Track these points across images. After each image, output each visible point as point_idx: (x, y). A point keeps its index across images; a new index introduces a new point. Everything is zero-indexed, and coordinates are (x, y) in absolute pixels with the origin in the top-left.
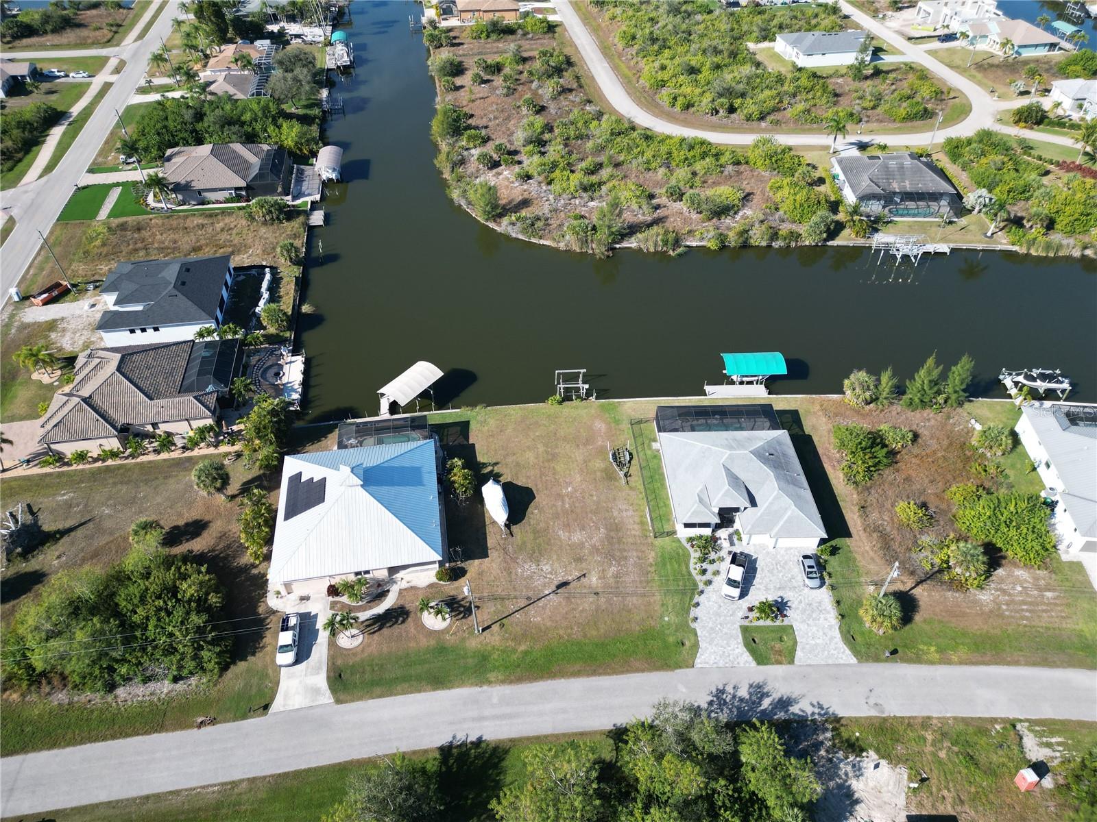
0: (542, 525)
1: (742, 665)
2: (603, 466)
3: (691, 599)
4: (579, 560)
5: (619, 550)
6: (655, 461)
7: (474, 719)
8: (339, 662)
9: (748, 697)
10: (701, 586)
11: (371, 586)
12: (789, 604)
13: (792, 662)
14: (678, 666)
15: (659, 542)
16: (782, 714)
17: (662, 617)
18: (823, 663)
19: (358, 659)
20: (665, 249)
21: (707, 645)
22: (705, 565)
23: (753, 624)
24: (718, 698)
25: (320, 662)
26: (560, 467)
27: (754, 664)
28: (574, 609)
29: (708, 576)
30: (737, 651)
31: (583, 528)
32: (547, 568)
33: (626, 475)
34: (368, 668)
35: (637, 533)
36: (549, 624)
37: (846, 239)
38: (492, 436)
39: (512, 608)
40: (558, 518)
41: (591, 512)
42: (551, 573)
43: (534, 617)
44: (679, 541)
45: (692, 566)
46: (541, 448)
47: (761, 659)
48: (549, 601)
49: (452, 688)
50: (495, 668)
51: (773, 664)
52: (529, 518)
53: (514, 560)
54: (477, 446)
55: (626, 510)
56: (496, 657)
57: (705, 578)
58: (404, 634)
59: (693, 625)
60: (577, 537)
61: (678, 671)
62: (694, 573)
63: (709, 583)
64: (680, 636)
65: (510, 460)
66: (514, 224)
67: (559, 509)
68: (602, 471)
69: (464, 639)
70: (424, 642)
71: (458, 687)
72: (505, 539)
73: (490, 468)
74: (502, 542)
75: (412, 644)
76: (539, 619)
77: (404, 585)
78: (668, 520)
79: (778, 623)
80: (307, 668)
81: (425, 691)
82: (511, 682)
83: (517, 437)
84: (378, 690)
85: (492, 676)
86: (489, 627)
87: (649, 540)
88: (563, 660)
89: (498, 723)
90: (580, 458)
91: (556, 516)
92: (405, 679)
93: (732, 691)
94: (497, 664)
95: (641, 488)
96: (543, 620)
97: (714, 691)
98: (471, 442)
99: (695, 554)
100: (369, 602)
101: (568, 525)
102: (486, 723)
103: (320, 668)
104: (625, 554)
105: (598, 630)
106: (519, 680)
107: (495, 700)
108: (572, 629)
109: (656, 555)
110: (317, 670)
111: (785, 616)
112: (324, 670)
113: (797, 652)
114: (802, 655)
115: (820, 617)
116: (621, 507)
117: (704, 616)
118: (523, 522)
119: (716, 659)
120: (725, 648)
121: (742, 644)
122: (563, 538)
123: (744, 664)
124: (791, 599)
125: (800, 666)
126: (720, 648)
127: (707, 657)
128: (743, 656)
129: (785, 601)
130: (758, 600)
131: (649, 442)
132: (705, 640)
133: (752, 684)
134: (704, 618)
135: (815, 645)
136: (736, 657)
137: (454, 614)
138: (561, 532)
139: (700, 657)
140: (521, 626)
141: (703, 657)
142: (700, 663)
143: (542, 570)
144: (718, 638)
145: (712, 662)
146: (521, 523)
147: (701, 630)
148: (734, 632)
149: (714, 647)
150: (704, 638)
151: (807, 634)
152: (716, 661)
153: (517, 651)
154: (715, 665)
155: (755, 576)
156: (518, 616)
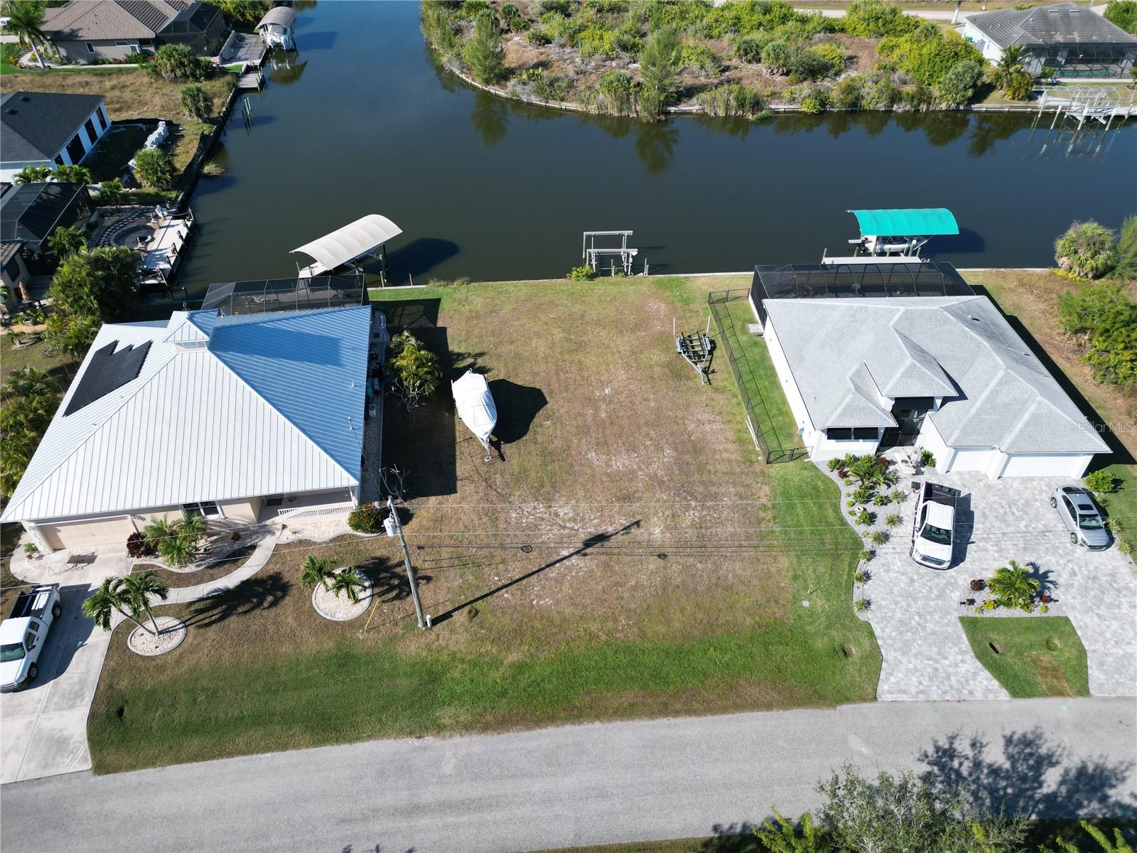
0: (558, 443)
1: (979, 696)
2: (664, 358)
3: (852, 567)
4: (627, 498)
5: (703, 483)
6: (756, 350)
7: (396, 812)
8: (123, 684)
9: (1007, 765)
10: (868, 544)
11: (222, 539)
12: (1052, 577)
13: (1084, 691)
14: (842, 697)
15: (776, 469)
16: (1095, 805)
17: (796, 600)
19: (164, 678)
20: (740, 113)
21: (898, 654)
22: (871, 507)
23: (987, 615)
24: (942, 768)
25: (82, 682)
26: (590, 360)
27: (1004, 695)
28: (617, 584)
29: (880, 526)
30: (963, 668)
31: (633, 448)
33: (705, 371)
34: (183, 697)
35: (733, 457)
36: (568, 611)
37: (997, 102)
38: (477, 317)
39: (496, 581)
40: (587, 432)
41: (647, 424)
42: (573, 520)
43: (541, 597)
44: (813, 467)
45: (844, 509)
46: (558, 335)
47: (1018, 686)
48: (569, 569)
49: (358, 739)
50: (454, 698)
51: (1043, 695)
52: (535, 433)
53: (504, 498)
54: (449, 332)
55: (710, 422)
56: (456, 674)
57: (873, 529)
58: (271, 628)
59: (862, 616)
60: (621, 462)
61: (845, 708)
62: (851, 520)
63: (883, 538)
64: (837, 635)
65: (504, 349)
66: (524, 84)
67: (589, 419)
68: (662, 366)
69: (392, 639)
70: (311, 644)
71: (370, 737)
72: (490, 464)
73: (469, 361)
74: (483, 469)
75: (287, 648)
76: (549, 601)
77: (286, 537)
78: (790, 436)
79: (1038, 611)
80: (53, 694)
81: (296, 746)
82: (486, 728)
83: (518, 319)
84: (195, 743)
85: (445, 715)
86: (447, 615)
87: (758, 468)
88: (597, 682)
89: (450, 820)
90: (625, 348)
91: (584, 430)
92: (258, 720)
93: (970, 753)
94: (459, 689)
95: (736, 389)
96: (558, 603)
97: (931, 751)
98: (440, 324)
99: (848, 489)
100: (211, 567)
101: (606, 443)
102: (424, 821)
103: (78, 696)
104: (714, 489)
105: (668, 622)
106: (503, 723)
107: (448, 768)
108: (616, 620)
109: (773, 490)
110: (72, 700)
111: (1049, 600)
112: (87, 699)
113: (1090, 671)
114: (1102, 677)
115: (1120, 602)
116: (700, 417)
117: (883, 599)
118: (524, 438)
119: (921, 683)
120: (936, 662)
121: (972, 654)
122: (596, 463)
123: (985, 695)
124: (1052, 569)
125: (1104, 700)
126: (926, 662)
127: (901, 679)
128: (979, 678)
129: (1041, 572)
130: (987, 569)
131: (743, 324)
132: (891, 645)
133: (1011, 737)
134: (883, 603)
135: (1122, 656)
136: (963, 680)
137: (377, 590)
138: (592, 455)
139: (887, 679)
140: (512, 614)
141: (893, 679)
142: (889, 692)
143: (557, 515)
144: (919, 642)
145: (914, 690)
146: (520, 441)
147: (882, 625)
148: (949, 630)
149: (913, 659)
150: (890, 642)
151: (1102, 634)
152: (921, 687)
153: (502, 663)
154: (922, 697)
155: (972, 527)
156: (506, 595)
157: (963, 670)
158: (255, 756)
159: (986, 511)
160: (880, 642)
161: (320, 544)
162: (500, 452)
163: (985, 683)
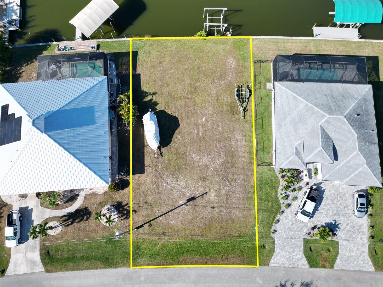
0: (182, 149)
2: (229, 100)
3: (275, 217)
4: (204, 179)
6: (267, 99)
8: (47, 244)
10: (283, 208)
11: (67, 191)
12: (339, 226)
13: (332, 267)
15: (260, 169)
17: (253, 227)
18: (352, 269)
19: (59, 242)
21: (280, 251)
22: (288, 192)
23: (312, 238)
25: (35, 243)
27: (307, 266)
28: (197, 216)
29: (289, 200)
30: (298, 256)
31: (210, 153)
32: (182, 184)
33: (244, 110)
34: (66, 249)
35: (246, 160)
36: (180, 226)
38: (154, 67)
39: (158, 213)
40: (193, 144)
41: (216, 140)
42: (185, 188)
43: (172, 220)
44: (274, 171)
45: (279, 192)
47: (313, 264)
48: (182, 210)
49: (117, 267)
50: (144, 255)
51: (320, 267)
52: (174, 142)
53: (162, 176)
54: (142, 76)
55: (241, 140)
56: (145, 246)
57: (286, 202)
58: (88, 227)
59: (273, 236)
62: (280, 197)
63: (289, 205)
65: (164, 90)
67: (195, 136)
68: (227, 105)
70: (101, 233)
71: (120, 267)
72: (157, 158)
74: (154, 161)
75: (93, 235)
76: (174, 222)
77: (88, 192)
81: (100, 268)
83: (171, 69)
84: (71, 265)
85: (142, 261)
86: (142, 226)
88: (187, 252)
90: (214, 92)
91: (192, 142)
92: (88, 258)
94: (146, 252)
95: (254, 122)
96: (177, 223)
97: (279, 285)
98: (138, 72)
99: (283, 183)
100: (65, 203)
101: (200, 150)
103: (35, 247)
105: (211, 233)
107: (142, 279)
108: (195, 231)
110: (33, 249)
111: (335, 234)
112: (38, 249)
113: (337, 260)
114: (340, 263)
115: (358, 237)
116: (237, 138)
117: (282, 230)
118: (170, 144)
119: (284, 261)
120: (291, 254)
121: (303, 252)
122: (196, 160)
123: (301, 266)
124: (341, 222)
125: (337, 270)
126: (287, 254)
127: (278, 259)
128: (302, 261)
129: (337, 224)
130: (319, 221)
131: (265, 82)
132: (279, 247)
133: (303, 283)
134: (281, 231)
135: (350, 256)
136: (297, 261)
137: (120, 215)
138: (194, 156)
139: (274, 259)
140: (162, 226)
141: (276, 259)
142: (273, 263)
143: (179, 185)
144: (288, 247)
145: (281, 263)
146: (169, 146)
147: (278, 240)
148: (299, 243)
149: (284, 253)
150: (279, 246)
151: (346, 248)
152: (283, 262)
153: (159, 243)
154: (282, 265)
155: (321, 203)
156: (161, 219)
157: (298, 257)
158: (89, 270)
159: (328, 197)
160: (275, 246)
161: (100, 195)
162: (161, 152)
163: (303, 262)
